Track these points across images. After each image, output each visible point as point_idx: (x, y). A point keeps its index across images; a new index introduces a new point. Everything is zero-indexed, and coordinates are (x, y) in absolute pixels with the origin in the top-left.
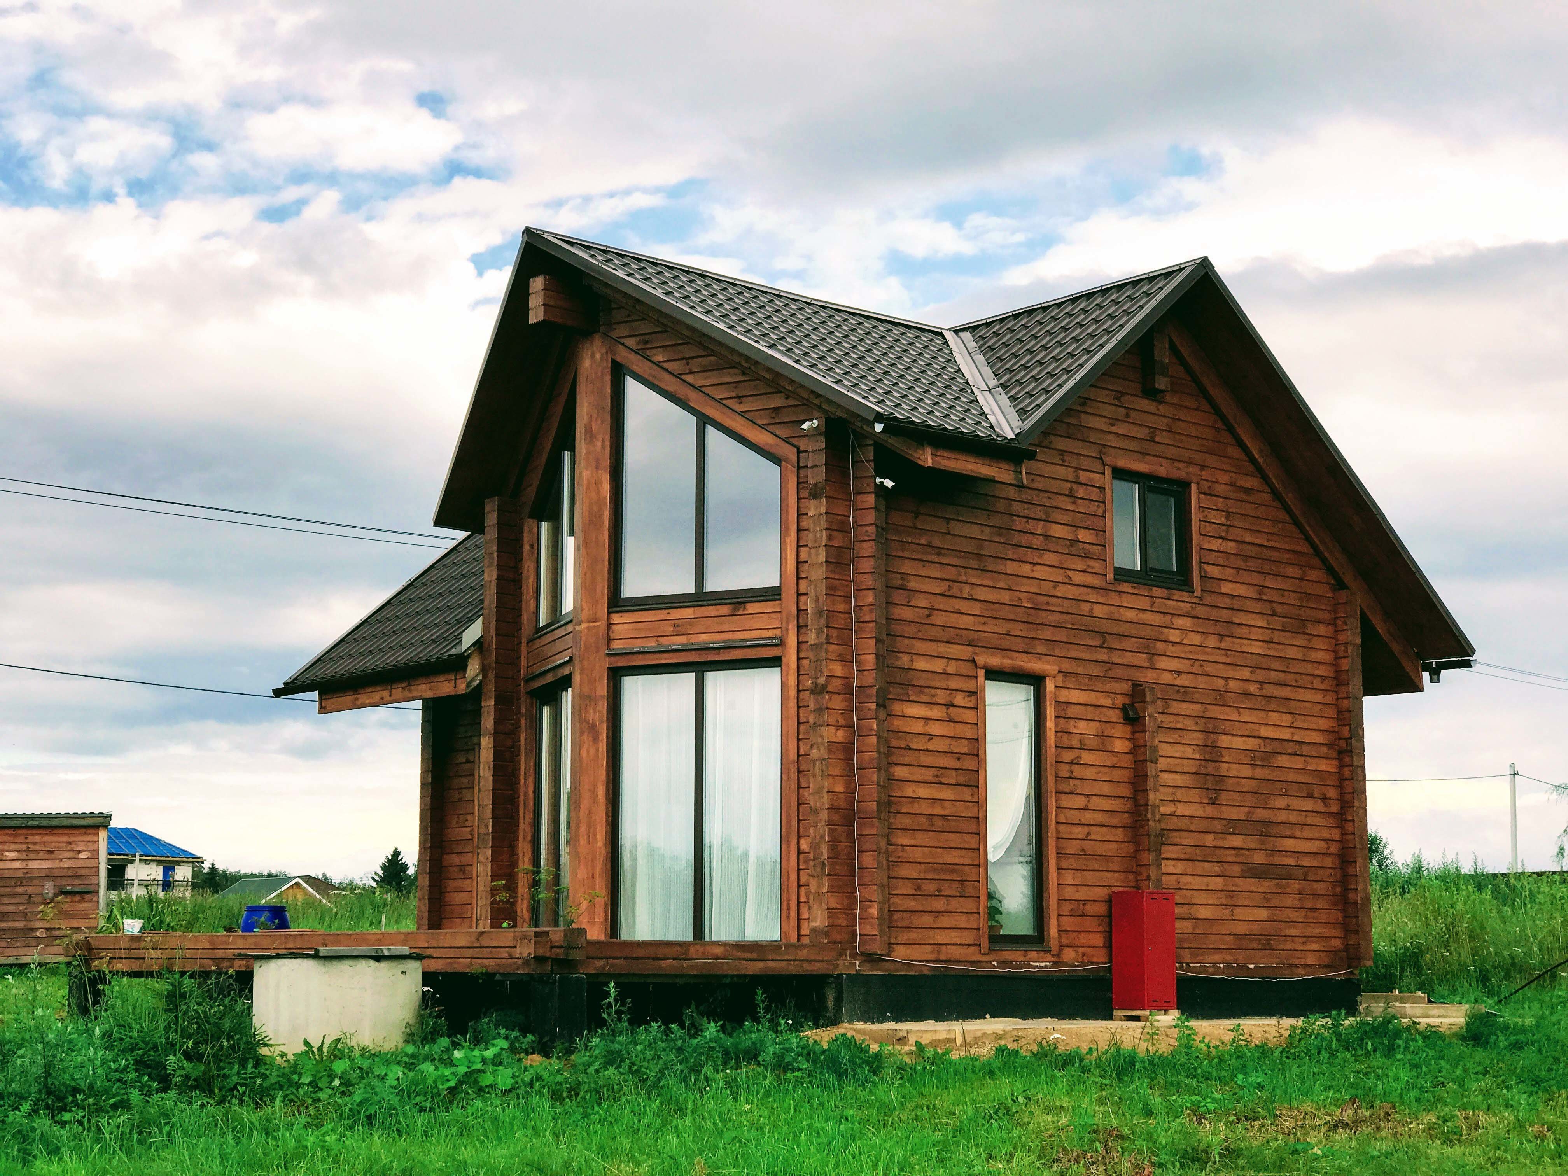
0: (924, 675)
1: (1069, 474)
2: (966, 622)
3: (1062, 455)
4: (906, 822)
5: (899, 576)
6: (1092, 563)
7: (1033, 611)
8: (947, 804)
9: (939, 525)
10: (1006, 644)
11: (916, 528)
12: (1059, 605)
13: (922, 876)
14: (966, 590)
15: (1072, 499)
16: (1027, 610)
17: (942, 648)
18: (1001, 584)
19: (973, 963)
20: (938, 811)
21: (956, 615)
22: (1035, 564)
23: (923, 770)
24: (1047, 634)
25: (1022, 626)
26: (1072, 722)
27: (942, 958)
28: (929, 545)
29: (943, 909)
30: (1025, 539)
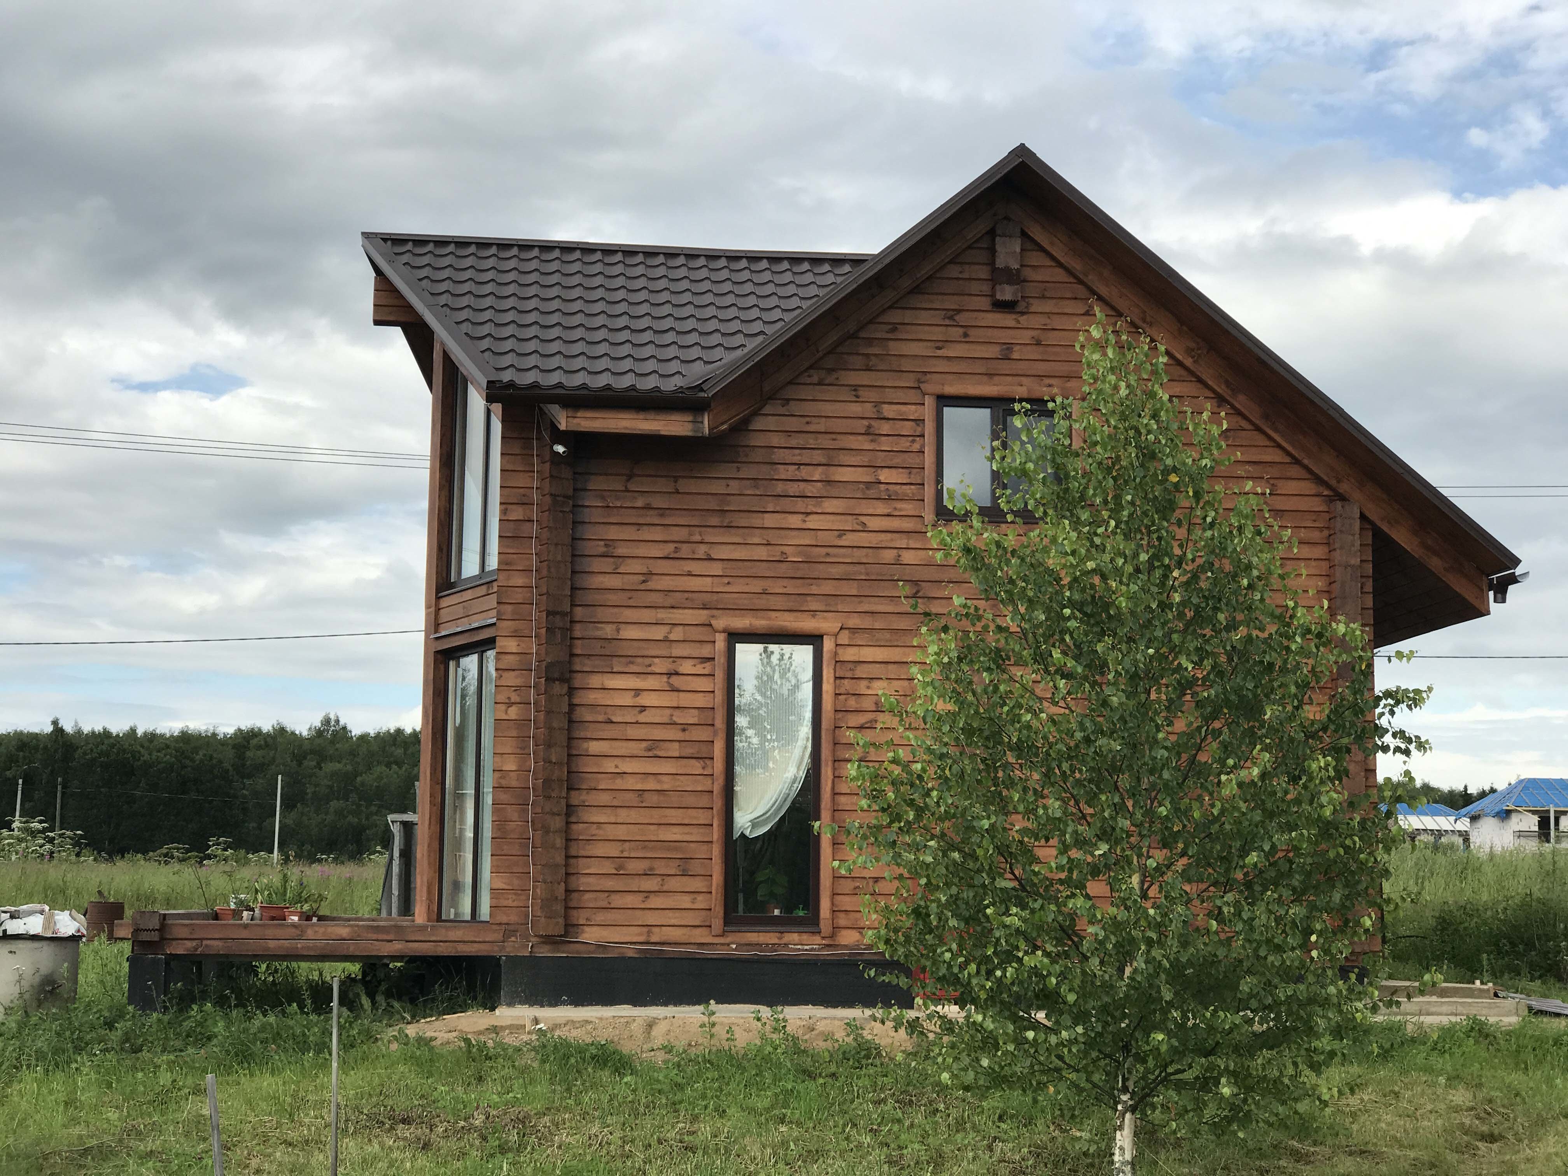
0: (635, 644)
1: (868, 409)
2: (705, 584)
3: (855, 390)
4: (604, 798)
5: (602, 543)
6: (899, 505)
7: (806, 565)
8: (665, 778)
9: (663, 485)
10: (761, 602)
11: (629, 491)
12: (844, 556)
13: (626, 854)
14: (701, 551)
15: (871, 437)
16: (796, 565)
17: (662, 615)
18: (756, 540)
19: (701, 945)
20: (651, 785)
21: (686, 578)
22: (808, 514)
23: (631, 744)
24: (828, 588)
25: (785, 582)
26: (864, 683)
27: (654, 939)
28: (648, 507)
29: (656, 889)
30: (793, 489)
